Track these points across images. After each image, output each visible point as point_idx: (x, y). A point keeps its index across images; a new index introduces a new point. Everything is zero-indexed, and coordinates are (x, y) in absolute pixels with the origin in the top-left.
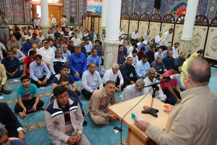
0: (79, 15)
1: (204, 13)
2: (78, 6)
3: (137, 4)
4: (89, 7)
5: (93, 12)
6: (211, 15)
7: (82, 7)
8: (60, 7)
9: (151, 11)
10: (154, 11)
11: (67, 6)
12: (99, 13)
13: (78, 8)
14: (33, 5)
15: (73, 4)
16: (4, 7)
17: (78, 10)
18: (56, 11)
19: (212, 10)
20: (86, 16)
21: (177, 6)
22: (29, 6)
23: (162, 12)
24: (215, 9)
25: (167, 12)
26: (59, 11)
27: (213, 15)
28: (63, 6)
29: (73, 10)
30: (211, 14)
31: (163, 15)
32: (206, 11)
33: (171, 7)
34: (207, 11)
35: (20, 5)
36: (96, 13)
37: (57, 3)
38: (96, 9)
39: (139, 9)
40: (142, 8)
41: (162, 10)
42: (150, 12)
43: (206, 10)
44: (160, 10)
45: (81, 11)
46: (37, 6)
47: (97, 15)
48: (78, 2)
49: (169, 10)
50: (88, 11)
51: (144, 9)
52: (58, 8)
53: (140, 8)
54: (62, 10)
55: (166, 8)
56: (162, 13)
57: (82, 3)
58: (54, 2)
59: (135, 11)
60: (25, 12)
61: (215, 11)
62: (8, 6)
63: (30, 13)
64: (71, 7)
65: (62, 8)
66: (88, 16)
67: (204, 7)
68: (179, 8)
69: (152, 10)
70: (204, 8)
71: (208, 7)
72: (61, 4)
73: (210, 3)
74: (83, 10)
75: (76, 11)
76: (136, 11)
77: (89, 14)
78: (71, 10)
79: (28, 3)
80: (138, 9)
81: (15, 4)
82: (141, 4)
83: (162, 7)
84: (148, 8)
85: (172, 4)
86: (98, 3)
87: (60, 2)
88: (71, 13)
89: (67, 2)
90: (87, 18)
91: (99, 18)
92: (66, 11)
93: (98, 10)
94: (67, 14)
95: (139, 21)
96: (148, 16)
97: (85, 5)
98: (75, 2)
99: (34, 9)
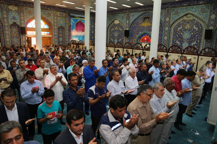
0: (66, 43)
1: (161, 41)
2: (65, 36)
3: (111, 33)
4: (74, 36)
5: (77, 41)
7: (67, 37)
9: (122, 38)
10: (124, 39)
11: (56, 37)
12: (82, 42)
13: (65, 38)
14: (28, 38)
15: (61, 35)
16: (4, 41)
17: (65, 39)
18: (47, 41)
19: (166, 39)
20: (71, 44)
21: (141, 36)
22: (25, 39)
24: (168, 38)
25: (134, 39)
26: (49, 41)
27: (167, 42)
28: (52, 37)
29: (61, 39)
30: (165, 41)
31: (131, 41)
34: (163, 39)
35: (18, 38)
36: (79, 41)
37: (46, 34)
38: (78, 38)
40: (115, 36)
42: (122, 39)
44: (129, 38)
45: (67, 40)
46: (32, 38)
47: (81, 43)
48: (65, 33)
49: (136, 38)
50: (73, 39)
51: (117, 37)
52: (49, 38)
53: (113, 36)
54: (51, 40)
55: (133, 36)
57: (67, 34)
58: (45, 34)
59: (109, 38)
60: (22, 43)
62: (8, 40)
63: (26, 43)
64: (59, 37)
65: (51, 38)
66: (73, 44)
68: (143, 37)
71: (163, 37)
72: (51, 36)
73: (164, 34)
74: (68, 39)
75: (63, 40)
76: (111, 39)
77: (74, 42)
78: (59, 40)
79: (24, 36)
81: (13, 38)
82: (114, 33)
83: (130, 36)
84: (119, 36)
85: (138, 34)
86: (80, 33)
87: (50, 34)
88: (59, 42)
89: (56, 34)
90: (72, 45)
91: (83, 45)
92: (55, 41)
93: (80, 38)
94: (56, 43)
95: (115, 47)
96: (122, 44)
97: (70, 35)
98: (62, 34)
99: (29, 41)
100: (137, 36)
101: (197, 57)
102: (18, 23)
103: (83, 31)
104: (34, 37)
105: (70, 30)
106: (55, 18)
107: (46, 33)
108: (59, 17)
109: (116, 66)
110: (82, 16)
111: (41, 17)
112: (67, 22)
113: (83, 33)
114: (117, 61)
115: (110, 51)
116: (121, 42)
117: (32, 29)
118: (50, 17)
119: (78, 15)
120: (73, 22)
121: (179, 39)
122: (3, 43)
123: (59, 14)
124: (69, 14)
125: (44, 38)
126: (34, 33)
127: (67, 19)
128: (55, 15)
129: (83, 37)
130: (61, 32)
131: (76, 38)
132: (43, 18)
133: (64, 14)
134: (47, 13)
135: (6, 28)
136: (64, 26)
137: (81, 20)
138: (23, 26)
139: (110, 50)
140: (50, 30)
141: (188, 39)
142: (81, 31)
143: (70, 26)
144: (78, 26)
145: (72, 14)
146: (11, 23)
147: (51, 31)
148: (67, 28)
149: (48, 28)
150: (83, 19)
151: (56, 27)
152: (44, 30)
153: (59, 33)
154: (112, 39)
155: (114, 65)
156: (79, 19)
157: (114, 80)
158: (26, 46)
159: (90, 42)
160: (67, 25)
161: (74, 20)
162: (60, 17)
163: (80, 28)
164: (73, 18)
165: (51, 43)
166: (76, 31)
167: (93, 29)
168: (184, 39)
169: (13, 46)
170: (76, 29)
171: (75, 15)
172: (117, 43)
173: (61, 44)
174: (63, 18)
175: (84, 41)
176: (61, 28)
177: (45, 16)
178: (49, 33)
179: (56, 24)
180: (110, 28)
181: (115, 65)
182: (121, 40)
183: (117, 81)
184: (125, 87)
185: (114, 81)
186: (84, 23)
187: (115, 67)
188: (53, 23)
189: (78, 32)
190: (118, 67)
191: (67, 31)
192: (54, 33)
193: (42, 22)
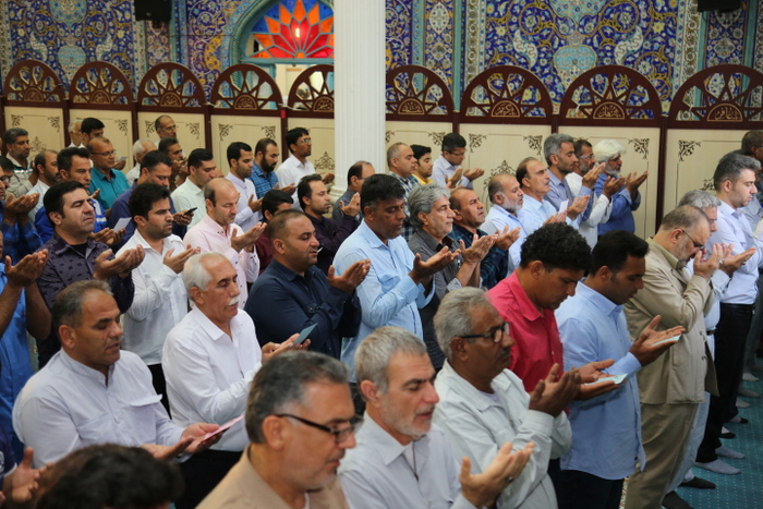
1: (407, 40)
6: (440, 49)
9: (121, 34)
10: (135, 37)
19: (443, 26)
21: (263, 8)
23: (184, 41)
24: (452, 21)
25: (214, 40)
27: (450, 51)
30: (439, 43)
31: (194, 54)
32: (415, 29)
33: (232, 10)
34: (418, 28)
39: (40, 26)
40: (62, 19)
41: (184, 32)
42: (116, 40)
43: (410, 24)
44: (173, 33)
49: (227, 30)
51: (76, 25)
53: (44, 19)
55: (205, 17)
56: (190, 48)
59: (15, 35)
61: (453, 29)
67: (399, 8)
68: (276, 17)
69: (126, 29)
70: (401, 17)
71: (420, 8)
76: (26, 39)
80: (33, 27)
83: (182, 15)
84: (95, 19)
95: (67, 106)
96: (122, 80)
100: (236, 16)
101: (652, 134)
109: (81, 249)
114: (81, 206)
115: (24, 133)
116: (116, 64)
121: (530, 22)
139: (22, 126)
141: (587, 19)
154: (35, 44)
155: (62, 243)
157: (69, 352)
168: (565, 20)
172: (81, 73)
181: (71, 242)
182: (109, 45)
183: (101, 362)
184: (165, 402)
185: (75, 364)
187: (78, 250)
190: (96, 251)
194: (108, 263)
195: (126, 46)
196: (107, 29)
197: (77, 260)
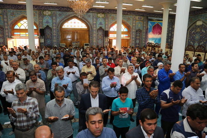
0: (142, 45)
2: (141, 38)
3: (191, 36)
4: (150, 39)
5: (153, 44)
7: (144, 39)
8: (128, 40)
9: (205, 41)
11: (133, 39)
12: (158, 44)
13: (141, 40)
14: (110, 40)
15: (138, 38)
16: (92, 42)
17: (141, 41)
18: (125, 43)
20: (147, 46)
22: (107, 40)
26: (127, 43)
29: (138, 42)
35: (102, 40)
36: (155, 44)
37: (125, 37)
38: (155, 40)
40: (196, 39)
42: (204, 42)
45: (144, 42)
46: (113, 40)
47: (156, 46)
48: (142, 36)
50: (149, 42)
51: (198, 40)
53: (193, 39)
54: (129, 42)
57: (144, 37)
58: (124, 37)
59: (189, 41)
60: (104, 44)
62: (94, 41)
63: (108, 44)
64: (136, 39)
65: (129, 40)
66: (149, 46)
72: (129, 38)
75: (140, 42)
76: (190, 42)
77: (150, 45)
78: (136, 42)
79: (106, 38)
80: (192, 40)
81: (99, 39)
82: (194, 36)
84: (201, 39)
86: (157, 36)
87: (128, 37)
88: (136, 44)
89: (133, 36)
90: (148, 48)
91: (158, 48)
92: (132, 43)
93: (157, 41)
94: (133, 45)
95: (195, 51)
96: (204, 48)
97: (146, 38)
98: (139, 36)
99: (110, 42)
102: (103, 28)
103: (160, 33)
104: (115, 39)
105: (147, 33)
106: (134, 22)
107: (125, 35)
108: (137, 20)
109: (195, 72)
110: (160, 19)
111: (122, 22)
112: (145, 25)
113: (160, 35)
115: (188, 55)
116: (203, 45)
117: (114, 32)
118: (130, 21)
119: (155, 18)
120: (151, 25)
122: (91, 44)
123: (137, 18)
124: (147, 18)
125: (123, 40)
126: (115, 35)
127: (145, 22)
128: (134, 19)
129: (160, 40)
130: (138, 34)
131: (152, 40)
132: (124, 23)
133: (142, 18)
134: (127, 18)
135: (95, 32)
136: (141, 29)
137: (159, 23)
138: (107, 29)
139: (188, 53)
140: (128, 33)
142: (158, 34)
143: (147, 29)
144: (155, 29)
145: (150, 18)
146: (98, 28)
147: (130, 34)
148: (144, 31)
149: (127, 31)
150: (161, 22)
151: (134, 30)
152: (124, 33)
153: (136, 36)
154: (191, 42)
155: (192, 71)
156: (157, 22)
158: (108, 47)
159: (167, 45)
160: (145, 28)
161: (151, 23)
162: (139, 20)
163: (157, 31)
164: (150, 21)
165: (129, 45)
166: (153, 34)
167: (170, 32)
169: (98, 46)
170: (153, 31)
171: (153, 18)
172: (198, 47)
173: (137, 46)
174: (141, 22)
175: (160, 44)
176: (139, 31)
177: (125, 21)
178: (127, 35)
179: (134, 27)
180: (190, 31)
181: (194, 71)
182: (203, 43)
186: (162, 25)
187: (194, 72)
188: (131, 26)
189: (155, 35)
190: (197, 73)
191: (144, 34)
192: (132, 36)
193: (122, 25)
194: (198, 75)
195: (205, 43)
196: (203, 40)
197: (194, 74)
